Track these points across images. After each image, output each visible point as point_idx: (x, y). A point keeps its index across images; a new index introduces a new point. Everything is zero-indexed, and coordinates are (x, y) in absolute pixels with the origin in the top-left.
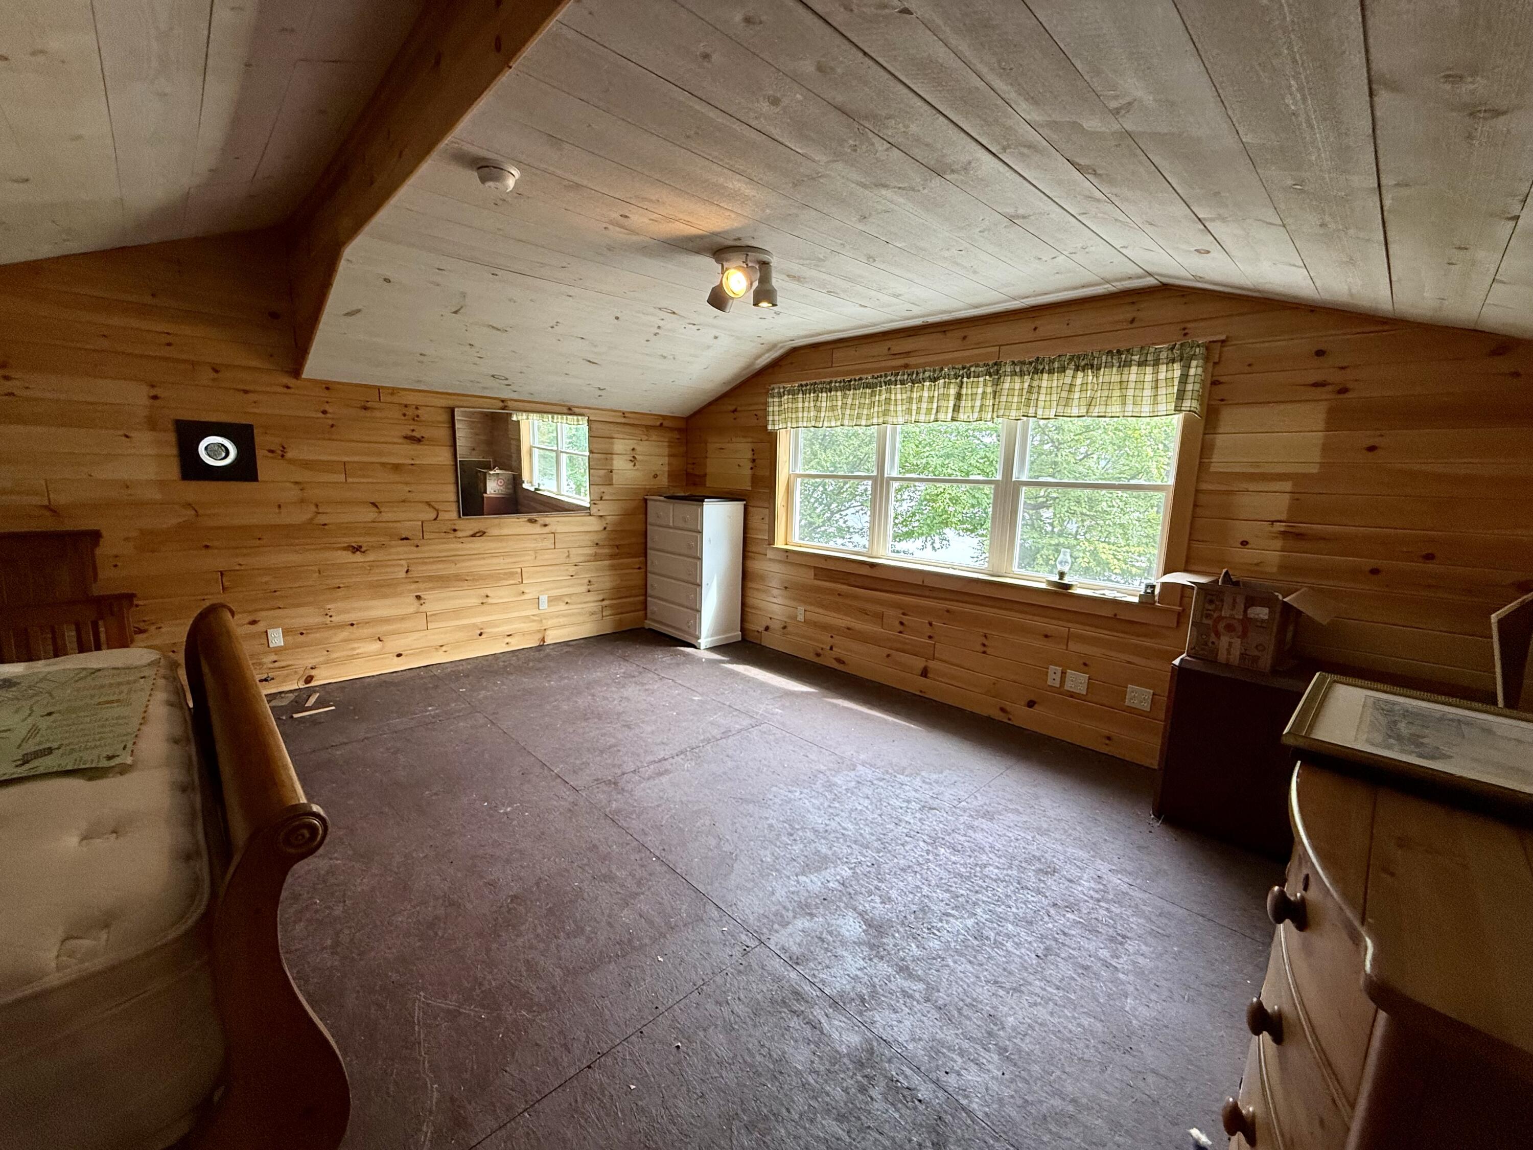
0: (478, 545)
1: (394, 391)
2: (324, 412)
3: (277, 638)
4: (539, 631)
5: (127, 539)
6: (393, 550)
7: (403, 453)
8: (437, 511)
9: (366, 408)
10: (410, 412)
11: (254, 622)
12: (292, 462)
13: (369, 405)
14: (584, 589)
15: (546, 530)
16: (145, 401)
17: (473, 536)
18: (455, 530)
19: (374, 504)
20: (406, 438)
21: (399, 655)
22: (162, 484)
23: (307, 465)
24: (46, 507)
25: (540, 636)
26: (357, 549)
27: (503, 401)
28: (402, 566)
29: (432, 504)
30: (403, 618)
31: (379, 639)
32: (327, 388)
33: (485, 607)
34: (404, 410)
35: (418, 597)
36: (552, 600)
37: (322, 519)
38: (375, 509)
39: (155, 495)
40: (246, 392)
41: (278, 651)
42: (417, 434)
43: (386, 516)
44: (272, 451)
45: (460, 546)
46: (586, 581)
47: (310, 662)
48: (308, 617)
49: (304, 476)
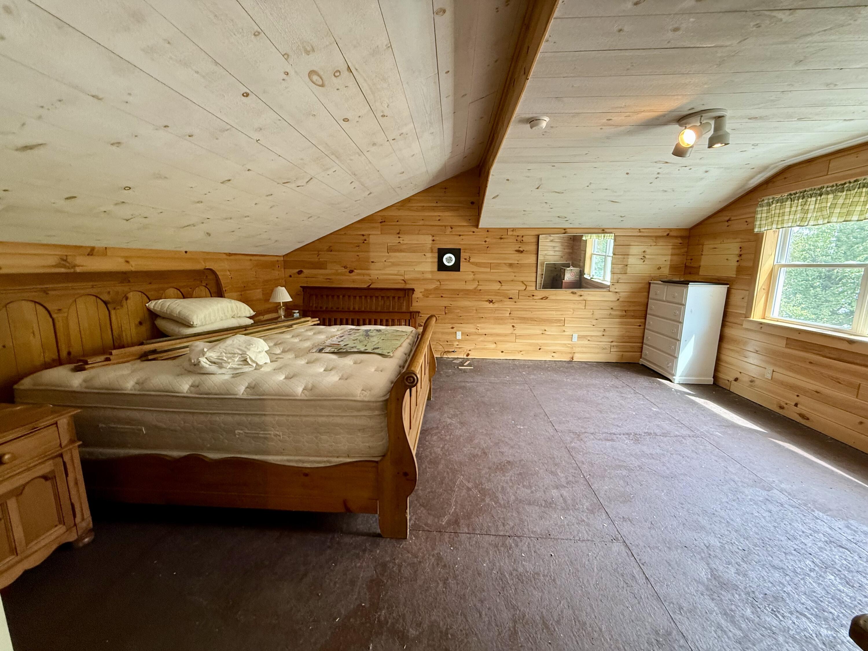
0: (544, 303)
1: (513, 230)
2: (485, 241)
3: (459, 336)
4: (571, 353)
5: (421, 292)
6: (505, 303)
7: (515, 258)
8: (526, 285)
9: (501, 238)
10: (519, 239)
11: (453, 328)
12: (473, 263)
13: (502, 237)
14: (601, 334)
15: (581, 298)
16: (431, 242)
17: (542, 299)
18: (533, 296)
19: (500, 282)
20: (516, 251)
21: (502, 352)
22: (432, 272)
23: (477, 264)
24: (403, 280)
25: (571, 356)
26: (491, 302)
27: (565, 229)
28: (507, 310)
29: (525, 283)
30: (506, 335)
31: (495, 343)
32: (488, 231)
33: (543, 336)
34: (517, 238)
35: (513, 326)
36: (580, 337)
37: (480, 288)
38: (500, 284)
39: (429, 276)
40: (460, 235)
41: (459, 341)
42: (521, 249)
43: (504, 288)
44: (465, 259)
45: (535, 303)
46: (602, 329)
47: (469, 348)
48: (470, 328)
49: (475, 269)
